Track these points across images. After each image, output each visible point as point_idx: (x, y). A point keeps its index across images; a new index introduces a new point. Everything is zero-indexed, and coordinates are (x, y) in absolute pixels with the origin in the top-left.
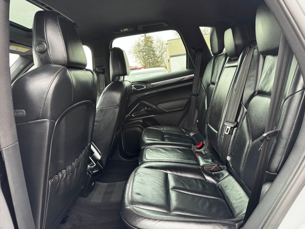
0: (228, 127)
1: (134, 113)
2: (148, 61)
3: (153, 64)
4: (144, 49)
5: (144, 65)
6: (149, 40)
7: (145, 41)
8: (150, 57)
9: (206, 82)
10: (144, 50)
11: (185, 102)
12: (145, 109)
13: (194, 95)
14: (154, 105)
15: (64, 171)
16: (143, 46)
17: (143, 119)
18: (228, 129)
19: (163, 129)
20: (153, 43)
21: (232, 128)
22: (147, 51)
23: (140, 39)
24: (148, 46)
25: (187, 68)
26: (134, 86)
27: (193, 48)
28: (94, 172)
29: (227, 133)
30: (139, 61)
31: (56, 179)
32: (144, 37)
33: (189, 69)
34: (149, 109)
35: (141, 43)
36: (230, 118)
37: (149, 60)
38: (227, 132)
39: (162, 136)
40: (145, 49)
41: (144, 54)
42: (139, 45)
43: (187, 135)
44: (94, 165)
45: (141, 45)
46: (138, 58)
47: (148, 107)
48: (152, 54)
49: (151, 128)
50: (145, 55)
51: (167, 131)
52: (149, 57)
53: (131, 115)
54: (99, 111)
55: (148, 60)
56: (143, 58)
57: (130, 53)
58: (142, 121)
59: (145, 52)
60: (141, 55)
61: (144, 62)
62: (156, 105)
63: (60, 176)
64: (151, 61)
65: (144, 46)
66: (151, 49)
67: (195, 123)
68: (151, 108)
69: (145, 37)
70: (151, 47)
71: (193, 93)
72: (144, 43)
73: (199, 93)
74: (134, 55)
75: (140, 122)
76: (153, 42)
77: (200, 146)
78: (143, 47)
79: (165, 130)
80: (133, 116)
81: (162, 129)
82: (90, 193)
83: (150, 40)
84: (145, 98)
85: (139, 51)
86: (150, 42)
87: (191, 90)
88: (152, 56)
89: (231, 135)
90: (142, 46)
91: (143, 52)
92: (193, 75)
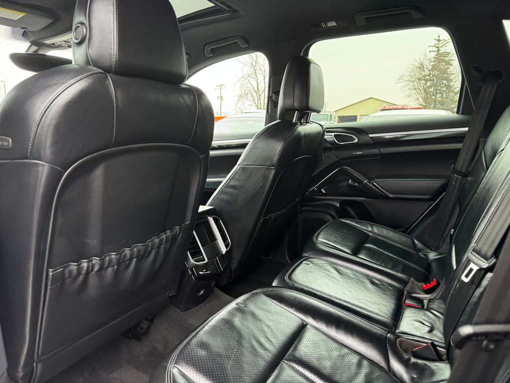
0: (472, 265)
1: (325, 188)
2: (434, 97)
3: (442, 105)
4: (430, 74)
5: (423, 104)
6: (445, 58)
7: (434, 61)
8: (440, 90)
9: (492, 148)
10: (429, 78)
11: (435, 183)
12: (348, 182)
13: (459, 173)
14: (368, 179)
15: (96, 260)
16: (430, 68)
17: (342, 203)
18: (471, 270)
19: (373, 229)
20: (451, 65)
21: (483, 272)
22: (435, 79)
23: (426, 56)
24: (440, 70)
25: (458, 112)
26: (335, 135)
27: (477, 69)
28: (201, 273)
29: (466, 280)
30: (415, 97)
31: (72, 270)
32: (436, 53)
33: (462, 114)
34: (356, 184)
35: (426, 63)
36: (484, 244)
37: (436, 97)
38: (467, 276)
39: (359, 243)
40: (431, 76)
41: (429, 83)
42: (421, 67)
43: (422, 256)
44: (205, 260)
45: (425, 67)
46: (415, 91)
47: (355, 179)
48: (446, 85)
49: (348, 222)
50: (430, 87)
51: (378, 235)
52: (436, 90)
53: (319, 188)
54: (240, 171)
55: (433, 95)
56: (425, 91)
57: (401, 81)
58: (338, 205)
59: (430, 80)
60: (422, 85)
61: (425, 99)
62: (370, 179)
63: (83, 267)
64: (439, 99)
65: (432, 70)
66: (445, 75)
67: (448, 233)
68: (360, 182)
69: (438, 52)
70: (445, 72)
71: (459, 169)
72: (433, 63)
73: (472, 170)
74: (409, 85)
75: (335, 207)
76: (451, 62)
77: (429, 286)
78: (429, 70)
79: (375, 234)
80: (324, 192)
81: (370, 229)
82: (194, 307)
83: (447, 59)
84: (354, 161)
85: (418, 79)
86: (445, 62)
87: (455, 162)
88: (444, 89)
89: (474, 287)
90: (426, 69)
91: (427, 81)
92: (467, 129)
